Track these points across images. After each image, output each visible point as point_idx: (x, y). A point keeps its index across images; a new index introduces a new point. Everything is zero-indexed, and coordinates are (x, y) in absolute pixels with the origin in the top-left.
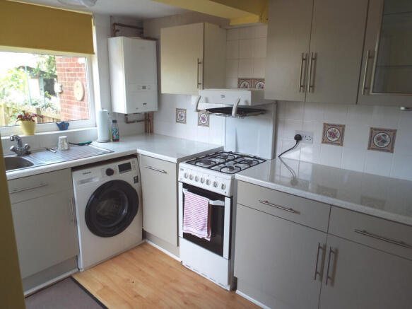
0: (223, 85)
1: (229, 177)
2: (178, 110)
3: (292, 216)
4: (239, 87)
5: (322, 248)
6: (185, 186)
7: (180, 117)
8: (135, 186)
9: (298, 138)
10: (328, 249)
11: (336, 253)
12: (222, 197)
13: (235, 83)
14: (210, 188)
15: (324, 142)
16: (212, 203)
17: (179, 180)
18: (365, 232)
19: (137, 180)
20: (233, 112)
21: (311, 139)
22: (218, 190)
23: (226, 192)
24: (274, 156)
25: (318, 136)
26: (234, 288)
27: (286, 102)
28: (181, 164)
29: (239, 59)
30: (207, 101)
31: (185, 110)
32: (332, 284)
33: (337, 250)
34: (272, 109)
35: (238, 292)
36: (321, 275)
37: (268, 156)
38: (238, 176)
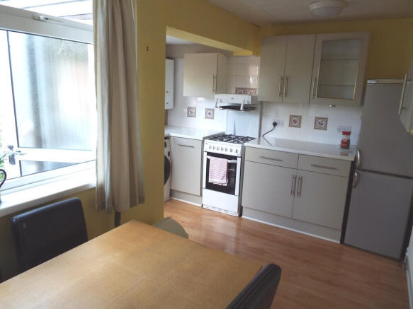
0: (226, 91)
1: (240, 145)
2: (189, 108)
3: (279, 163)
4: (236, 93)
5: (295, 178)
6: (209, 154)
7: (191, 113)
8: (168, 158)
9: (275, 124)
10: (298, 177)
11: (301, 179)
12: (235, 158)
13: (234, 91)
14: (228, 153)
15: (290, 126)
16: (229, 161)
17: (205, 150)
18: (315, 166)
19: (169, 154)
20: (241, 108)
21: (282, 125)
22: (233, 154)
23: (238, 154)
24: (260, 136)
25: (287, 123)
26: (241, 214)
27: (267, 102)
28: (206, 141)
29: (236, 76)
30: (221, 102)
31: (195, 108)
32: (300, 196)
33: (302, 178)
34: (259, 107)
35: (243, 217)
36: (294, 193)
37: (257, 136)
38: (246, 144)
